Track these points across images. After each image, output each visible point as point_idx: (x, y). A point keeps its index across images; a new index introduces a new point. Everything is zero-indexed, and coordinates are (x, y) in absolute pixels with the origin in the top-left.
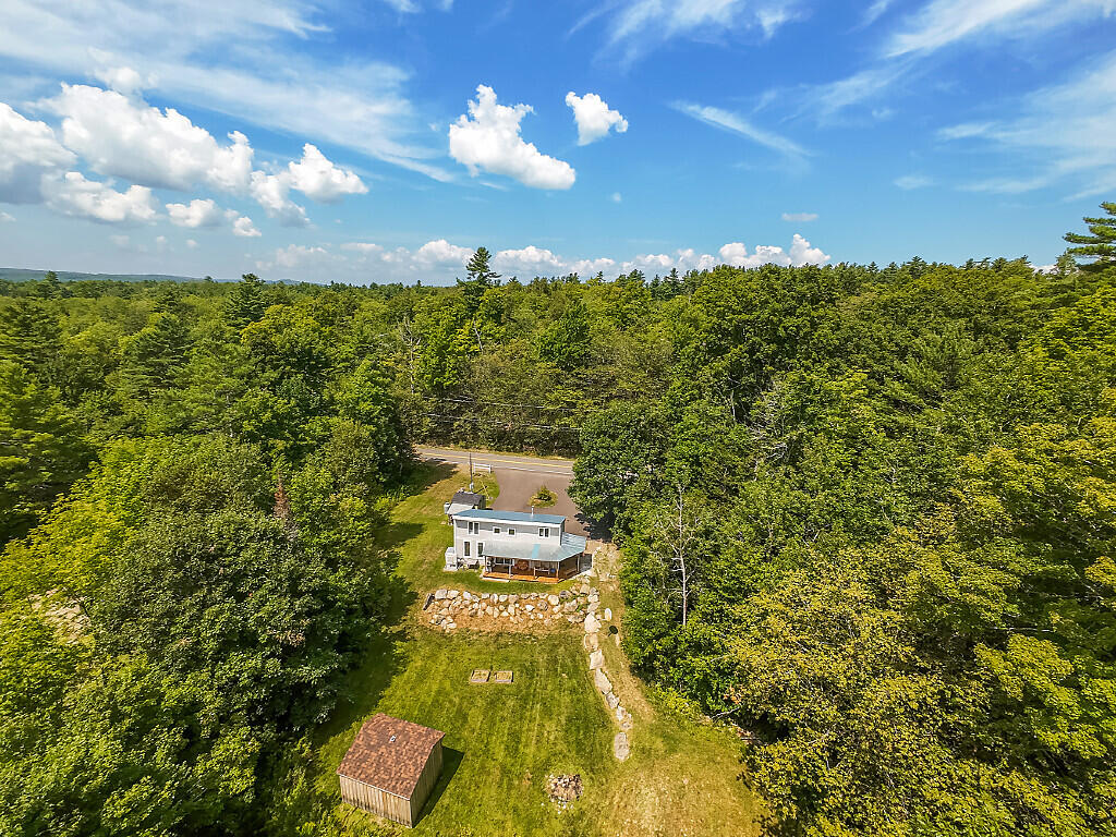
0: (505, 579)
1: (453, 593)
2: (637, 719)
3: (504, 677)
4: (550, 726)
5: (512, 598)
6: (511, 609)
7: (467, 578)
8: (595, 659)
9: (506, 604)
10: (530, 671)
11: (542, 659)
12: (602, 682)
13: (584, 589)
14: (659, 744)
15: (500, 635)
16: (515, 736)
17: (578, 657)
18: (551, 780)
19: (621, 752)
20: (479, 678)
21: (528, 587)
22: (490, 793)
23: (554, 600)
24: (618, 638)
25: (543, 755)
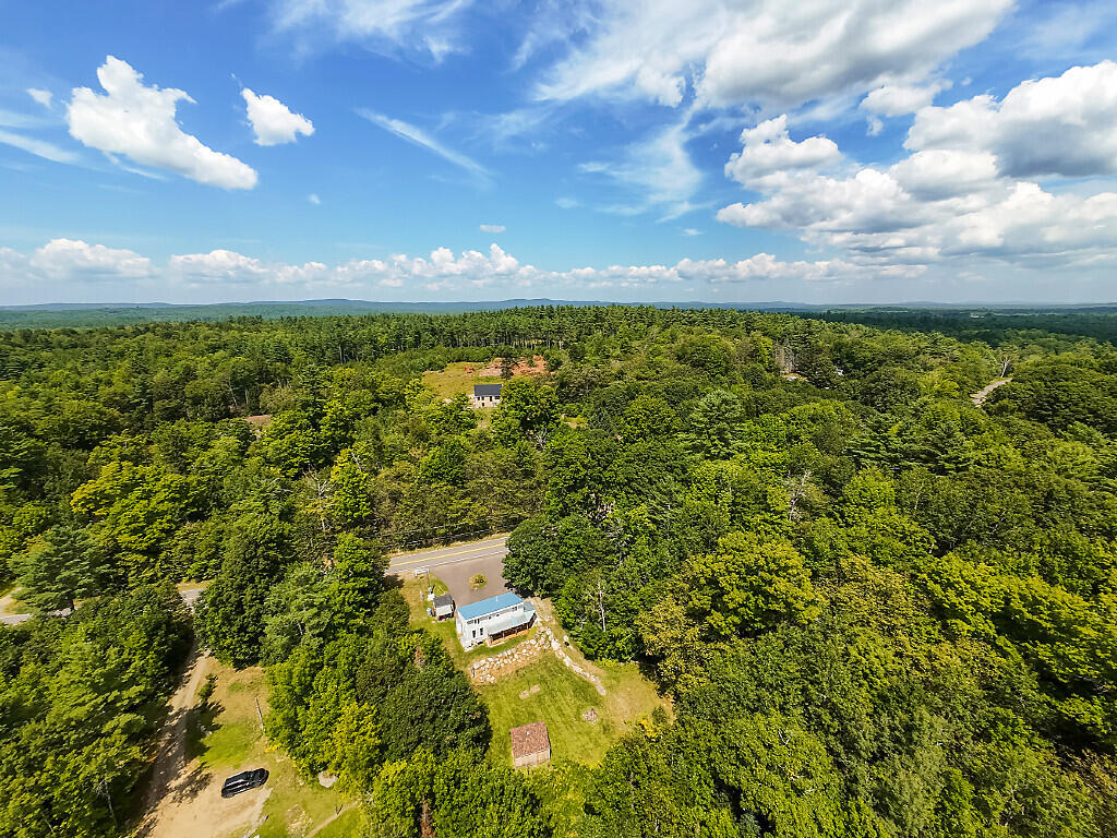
0: (502, 641)
1: (483, 662)
2: (600, 677)
3: (536, 689)
4: (568, 697)
5: (513, 650)
6: (516, 656)
7: (481, 650)
8: (567, 661)
9: (513, 654)
10: (543, 681)
11: (544, 672)
12: (577, 669)
13: (542, 629)
14: (614, 682)
15: (517, 671)
16: (559, 709)
17: (559, 664)
18: (584, 716)
19: (603, 692)
20: (525, 695)
21: (516, 641)
22: (566, 734)
23: (534, 642)
24: (570, 647)
25: (575, 710)
